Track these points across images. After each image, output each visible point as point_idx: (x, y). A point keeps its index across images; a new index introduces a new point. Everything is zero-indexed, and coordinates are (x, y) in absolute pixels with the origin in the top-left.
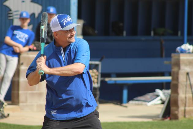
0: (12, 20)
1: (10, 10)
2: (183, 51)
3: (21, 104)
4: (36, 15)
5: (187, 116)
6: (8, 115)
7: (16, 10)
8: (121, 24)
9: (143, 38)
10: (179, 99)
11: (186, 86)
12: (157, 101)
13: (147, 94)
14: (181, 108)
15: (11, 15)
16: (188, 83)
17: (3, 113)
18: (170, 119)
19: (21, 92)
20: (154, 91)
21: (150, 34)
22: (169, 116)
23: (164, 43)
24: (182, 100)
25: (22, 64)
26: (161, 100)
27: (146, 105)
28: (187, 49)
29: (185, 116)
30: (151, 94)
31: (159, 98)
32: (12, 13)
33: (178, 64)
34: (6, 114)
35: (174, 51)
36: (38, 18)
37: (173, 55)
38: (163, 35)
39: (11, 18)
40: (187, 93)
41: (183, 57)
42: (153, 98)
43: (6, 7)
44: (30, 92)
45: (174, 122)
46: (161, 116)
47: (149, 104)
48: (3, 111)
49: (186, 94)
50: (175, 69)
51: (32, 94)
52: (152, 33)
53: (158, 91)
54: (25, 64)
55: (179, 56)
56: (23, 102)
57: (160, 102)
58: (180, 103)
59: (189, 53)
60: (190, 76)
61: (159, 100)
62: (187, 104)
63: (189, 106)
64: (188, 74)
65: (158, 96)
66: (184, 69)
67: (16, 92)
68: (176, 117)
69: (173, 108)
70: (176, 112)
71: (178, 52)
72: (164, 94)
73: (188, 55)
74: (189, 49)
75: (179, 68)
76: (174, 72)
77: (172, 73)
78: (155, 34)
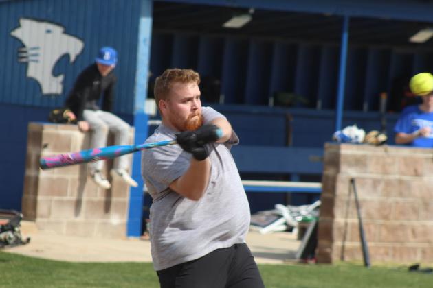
0: (26, 64)
1: (24, 46)
2: (345, 140)
3: (39, 220)
4: (73, 58)
5: (347, 259)
6: (28, 240)
7: (33, 45)
8: (217, 82)
9: (256, 109)
10: (335, 226)
11: (348, 203)
12: (278, 225)
13: (260, 212)
14: (338, 244)
15: (24, 55)
16: (353, 197)
17: (18, 235)
18: (317, 262)
19: (40, 198)
20: (272, 207)
21: (266, 103)
22: (313, 257)
23: (292, 120)
24: (339, 229)
25: (46, 146)
26: (285, 224)
27: (259, 232)
28: (353, 136)
29: (342, 258)
30: (267, 213)
31: (281, 221)
32: (26, 52)
33: (335, 162)
34: (24, 238)
35: (330, 138)
36: (75, 62)
37: (327, 145)
38: (290, 105)
39: (24, 60)
40: (350, 215)
41: (346, 150)
42: (271, 221)
43: (16, 39)
44: (56, 198)
45: (324, 267)
46: (298, 255)
47: (264, 231)
48: (19, 232)
49: (346, 217)
50: (329, 172)
51: (61, 203)
52: (271, 101)
53: (281, 208)
54: (50, 147)
55: (339, 149)
56: (42, 217)
57: (284, 228)
58: (336, 233)
59: (357, 143)
60: (358, 185)
61: (282, 224)
62: (348, 237)
63: (352, 240)
64: (352, 181)
65: (280, 216)
66: (347, 172)
67: (31, 197)
68: (327, 259)
69: (322, 242)
70: (328, 250)
71: (336, 140)
72: (291, 213)
73: (355, 147)
74: (357, 137)
75: (338, 170)
76: (327, 177)
77: (324, 179)
78: (277, 103)
